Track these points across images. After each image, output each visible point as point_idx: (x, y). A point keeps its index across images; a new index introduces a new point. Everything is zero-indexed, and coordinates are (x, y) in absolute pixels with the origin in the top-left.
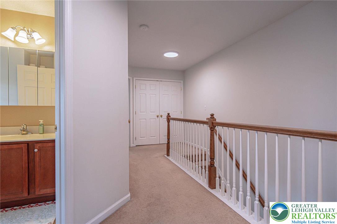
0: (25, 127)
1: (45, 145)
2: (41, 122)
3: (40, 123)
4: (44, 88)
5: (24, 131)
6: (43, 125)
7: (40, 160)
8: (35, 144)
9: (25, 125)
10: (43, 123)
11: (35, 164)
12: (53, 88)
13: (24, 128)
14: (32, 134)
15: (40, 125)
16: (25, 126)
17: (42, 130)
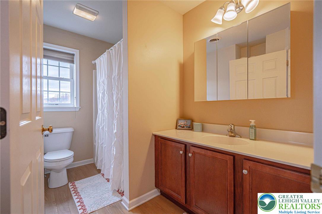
0: (233, 128)
1: (259, 166)
2: (253, 122)
3: (251, 124)
4: (255, 80)
5: (232, 132)
6: (255, 127)
7: (251, 189)
8: (244, 160)
9: (232, 124)
10: (255, 124)
11: (244, 193)
12: (264, 78)
13: (231, 129)
14: (241, 137)
15: (251, 127)
16: (233, 126)
17: (254, 134)
